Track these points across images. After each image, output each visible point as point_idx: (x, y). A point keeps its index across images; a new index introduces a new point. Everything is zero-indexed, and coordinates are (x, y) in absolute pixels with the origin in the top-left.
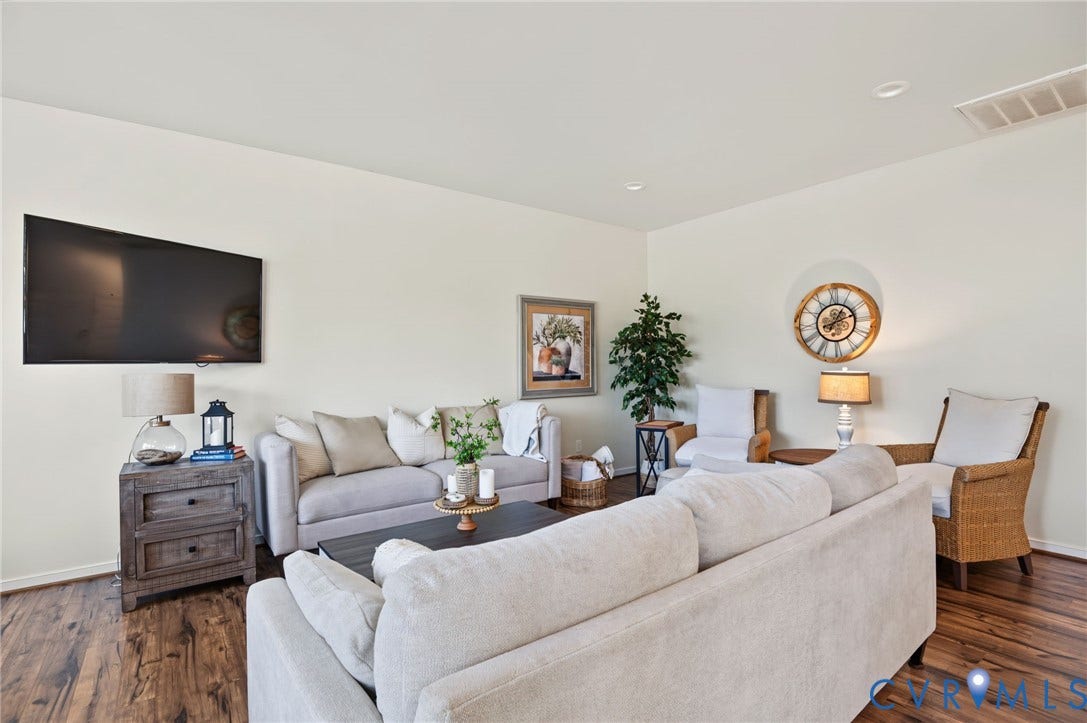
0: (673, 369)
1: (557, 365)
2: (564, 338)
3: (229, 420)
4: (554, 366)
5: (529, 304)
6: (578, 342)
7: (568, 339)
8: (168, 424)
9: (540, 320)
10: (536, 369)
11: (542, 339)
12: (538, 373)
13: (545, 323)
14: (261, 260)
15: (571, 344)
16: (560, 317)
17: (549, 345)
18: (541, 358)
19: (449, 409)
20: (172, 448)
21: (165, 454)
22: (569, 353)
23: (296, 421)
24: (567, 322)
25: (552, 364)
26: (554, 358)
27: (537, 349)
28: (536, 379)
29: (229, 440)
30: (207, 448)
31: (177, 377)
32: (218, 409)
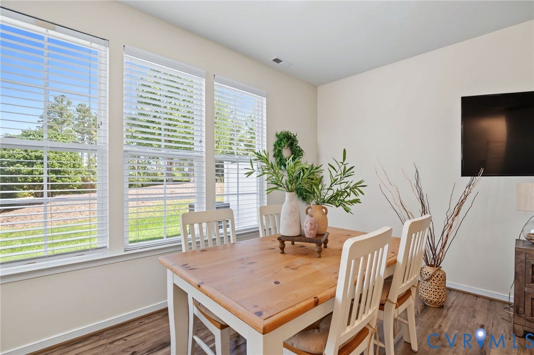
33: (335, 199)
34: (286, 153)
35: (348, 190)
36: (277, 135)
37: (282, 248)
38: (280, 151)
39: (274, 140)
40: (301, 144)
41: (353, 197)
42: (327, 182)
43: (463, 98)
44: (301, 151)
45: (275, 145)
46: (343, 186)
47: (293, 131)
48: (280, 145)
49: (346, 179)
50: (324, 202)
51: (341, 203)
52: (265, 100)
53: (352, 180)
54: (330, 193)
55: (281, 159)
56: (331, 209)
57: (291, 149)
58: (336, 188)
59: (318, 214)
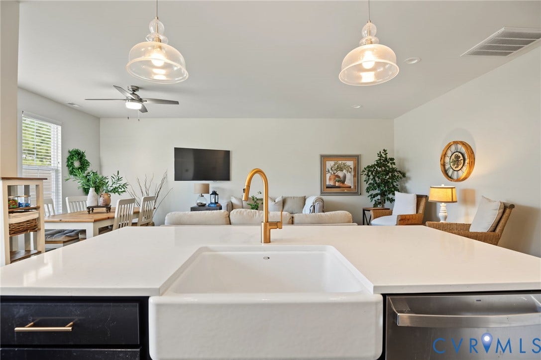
0: (395, 184)
1: (338, 182)
2: (342, 171)
3: (217, 196)
4: (337, 183)
5: (324, 158)
6: (350, 172)
7: (344, 171)
8: (203, 196)
9: (330, 164)
10: (328, 183)
11: (330, 171)
12: (328, 185)
13: (332, 165)
14: (229, 151)
15: (346, 173)
16: (341, 162)
17: (334, 174)
18: (330, 179)
19: (289, 197)
20: (204, 203)
21: (201, 204)
22: (345, 177)
23: (236, 198)
24: (344, 164)
25: (336, 181)
26: (337, 179)
27: (328, 176)
28: (327, 187)
29: (217, 201)
30: (211, 203)
31: (204, 184)
32: (215, 193)
33: (115, 190)
34: (77, 164)
35: (121, 187)
36: (69, 152)
37: (89, 212)
38: (72, 163)
39: (67, 155)
40: (88, 157)
41: (123, 190)
42: (110, 183)
43: (175, 148)
44: (88, 162)
45: (68, 159)
46: (118, 185)
47: (81, 150)
48: (72, 159)
49: (119, 182)
50: (109, 192)
51: (118, 191)
52: (60, 128)
53: (122, 183)
54: (112, 188)
55: (73, 169)
56: (112, 194)
57: (80, 161)
58: (114, 186)
59: (106, 197)
